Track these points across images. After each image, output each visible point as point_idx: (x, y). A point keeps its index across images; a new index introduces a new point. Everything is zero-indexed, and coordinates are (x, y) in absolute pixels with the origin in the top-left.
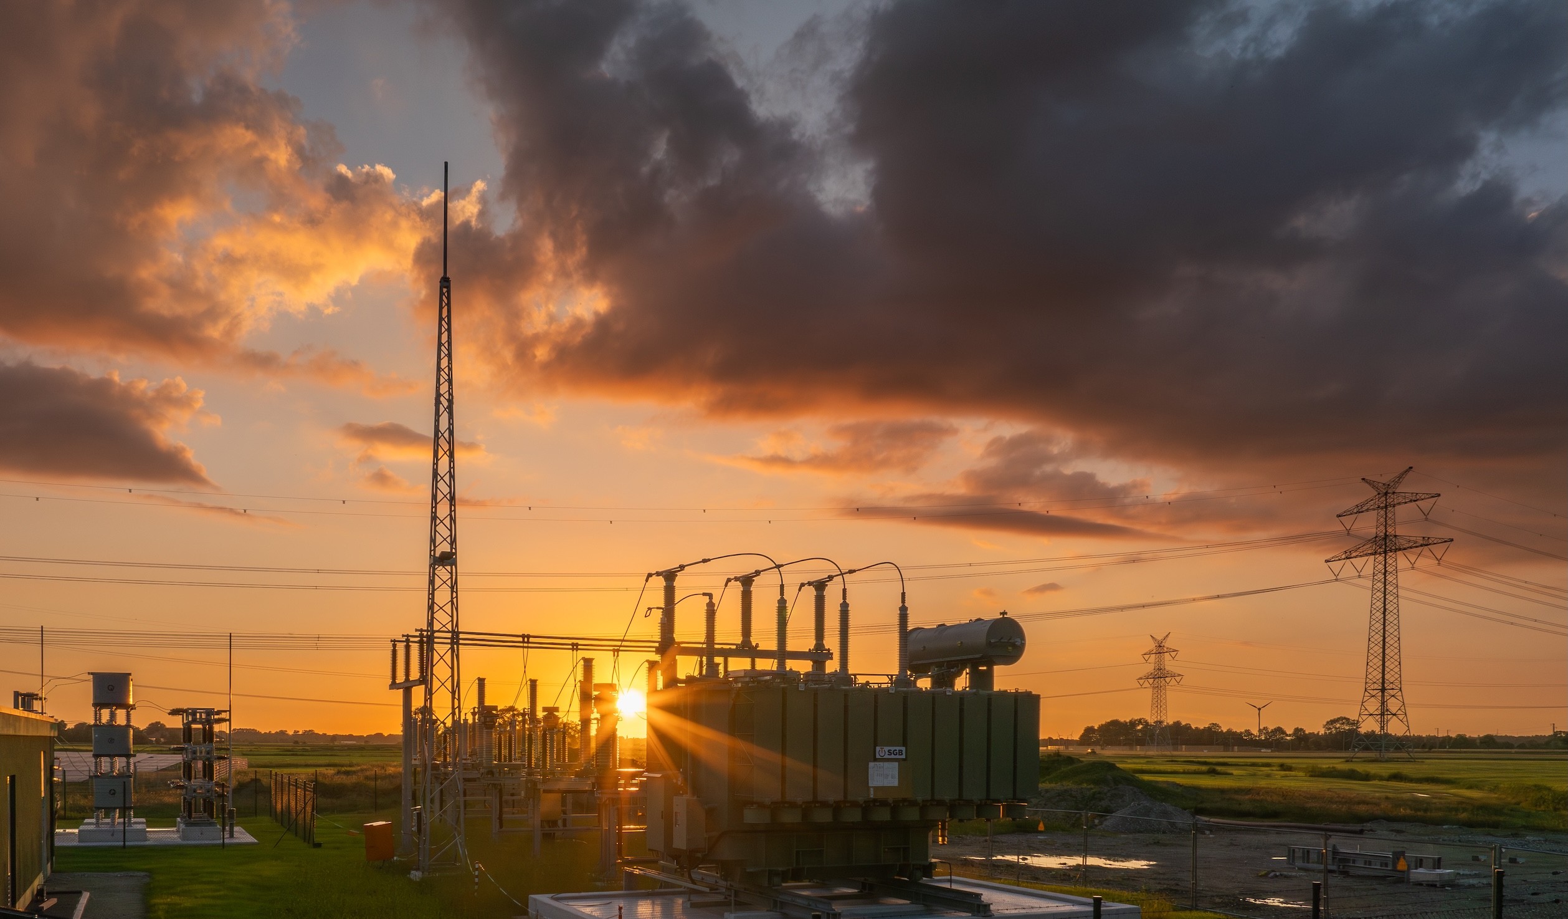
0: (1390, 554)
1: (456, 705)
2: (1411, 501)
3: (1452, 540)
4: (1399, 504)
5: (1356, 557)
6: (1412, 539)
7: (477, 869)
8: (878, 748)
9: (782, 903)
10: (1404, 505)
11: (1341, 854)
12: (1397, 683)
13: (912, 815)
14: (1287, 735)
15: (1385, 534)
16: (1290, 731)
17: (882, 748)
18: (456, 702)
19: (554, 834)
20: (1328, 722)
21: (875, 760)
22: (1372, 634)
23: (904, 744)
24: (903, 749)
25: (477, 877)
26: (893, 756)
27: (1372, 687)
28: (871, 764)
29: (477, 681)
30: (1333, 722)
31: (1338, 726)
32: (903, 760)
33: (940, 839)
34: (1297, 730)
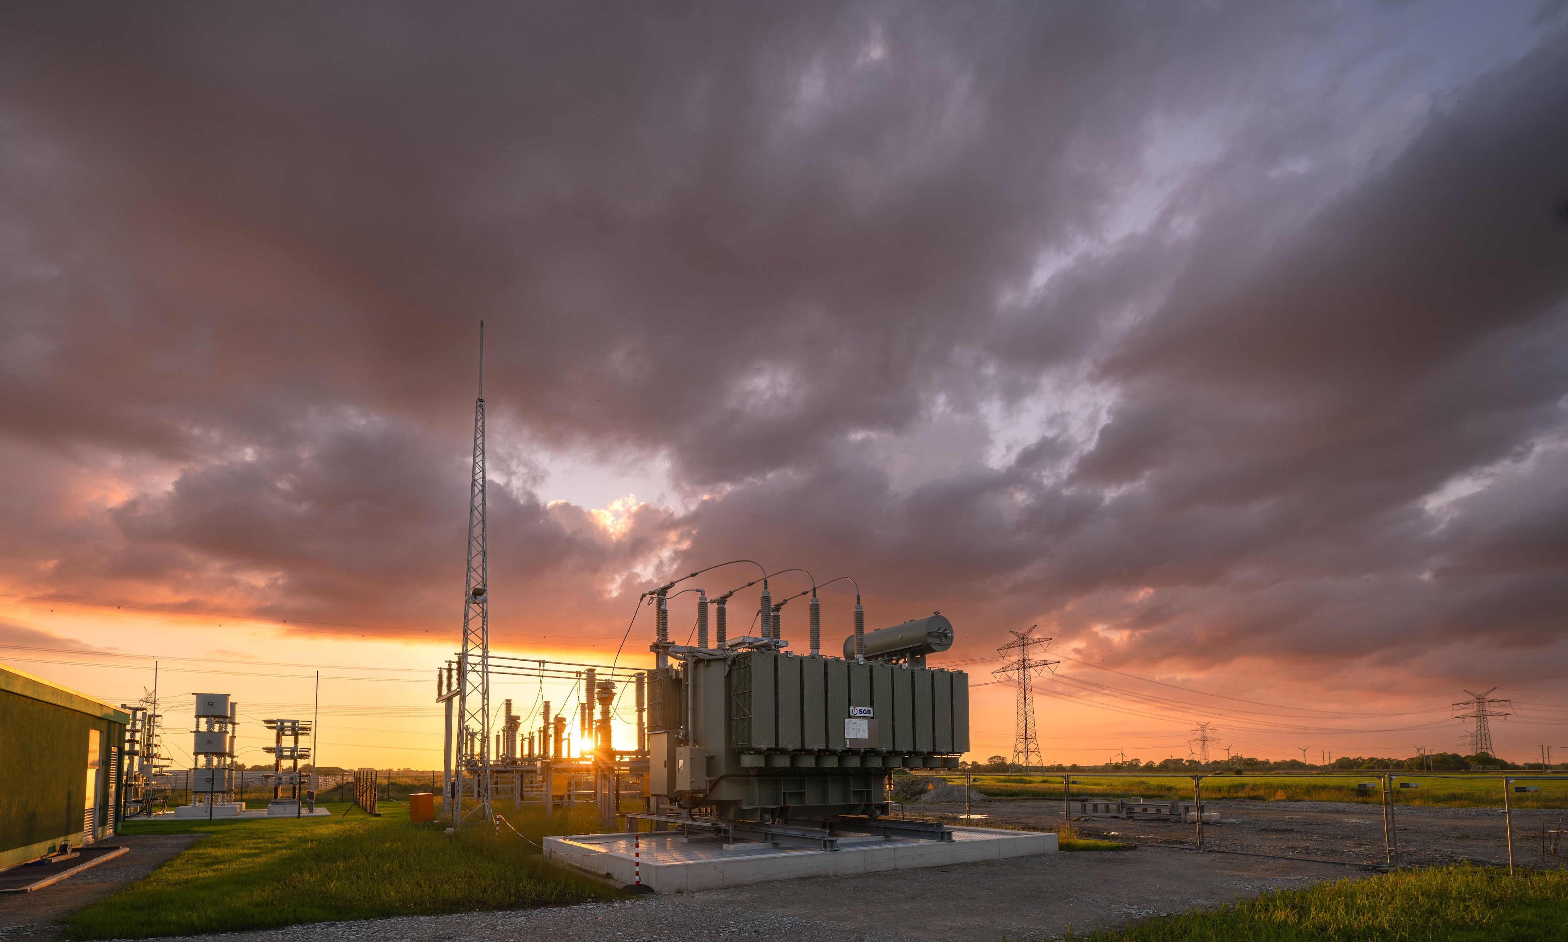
0: (1027, 669)
1: (486, 703)
2: (1037, 642)
3: (1059, 662)
4: (1031, 643)
5: (1008, 670)
6: (1038, 661)
7: (498, 819)
8: (852, 708)
9: (773, 835)
10: (1033, 644)
11: (1127, 805)
12: (1034, 735)
13: (876, 763)
14: (968, 765)
15: (1024, 659)
16: (970, 763)
17: (855, 708)
18: (486, 700)
19: (562, 804)
20: (990, 759)
21: (850, 717)
22: (1019, 710)
23: (872, 706)
24: (871, 709)
25: (498, 825)
26: (863, 715)
27: (1020, 737)
28: (847, 720)
29: (505, 702)
30: (992, 758)
31: (995, 760)
32: (871, 718)
33: (888, 786)
34: (974, 763)
